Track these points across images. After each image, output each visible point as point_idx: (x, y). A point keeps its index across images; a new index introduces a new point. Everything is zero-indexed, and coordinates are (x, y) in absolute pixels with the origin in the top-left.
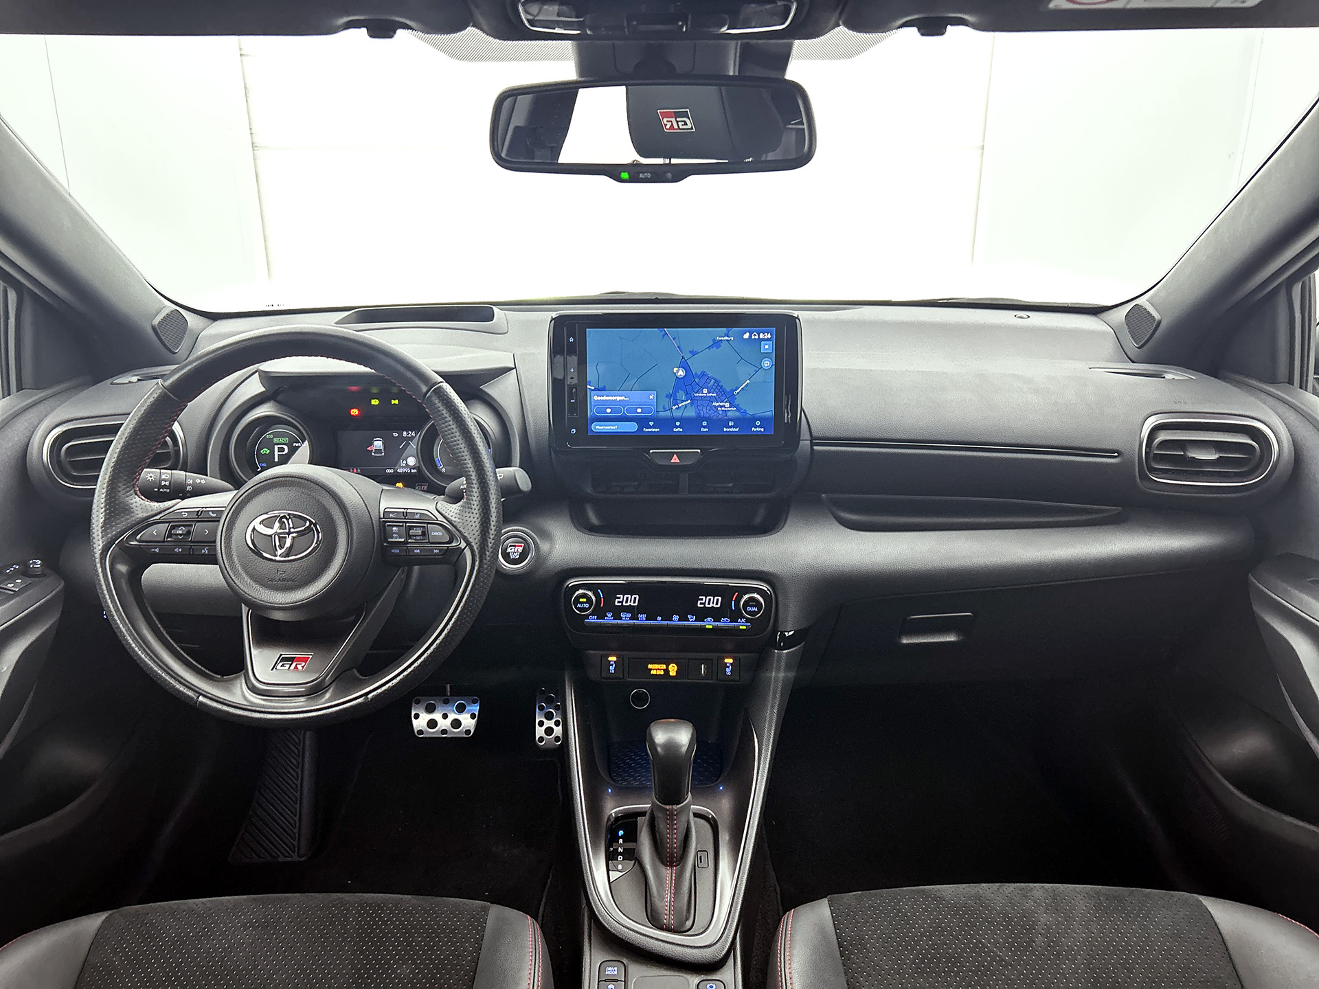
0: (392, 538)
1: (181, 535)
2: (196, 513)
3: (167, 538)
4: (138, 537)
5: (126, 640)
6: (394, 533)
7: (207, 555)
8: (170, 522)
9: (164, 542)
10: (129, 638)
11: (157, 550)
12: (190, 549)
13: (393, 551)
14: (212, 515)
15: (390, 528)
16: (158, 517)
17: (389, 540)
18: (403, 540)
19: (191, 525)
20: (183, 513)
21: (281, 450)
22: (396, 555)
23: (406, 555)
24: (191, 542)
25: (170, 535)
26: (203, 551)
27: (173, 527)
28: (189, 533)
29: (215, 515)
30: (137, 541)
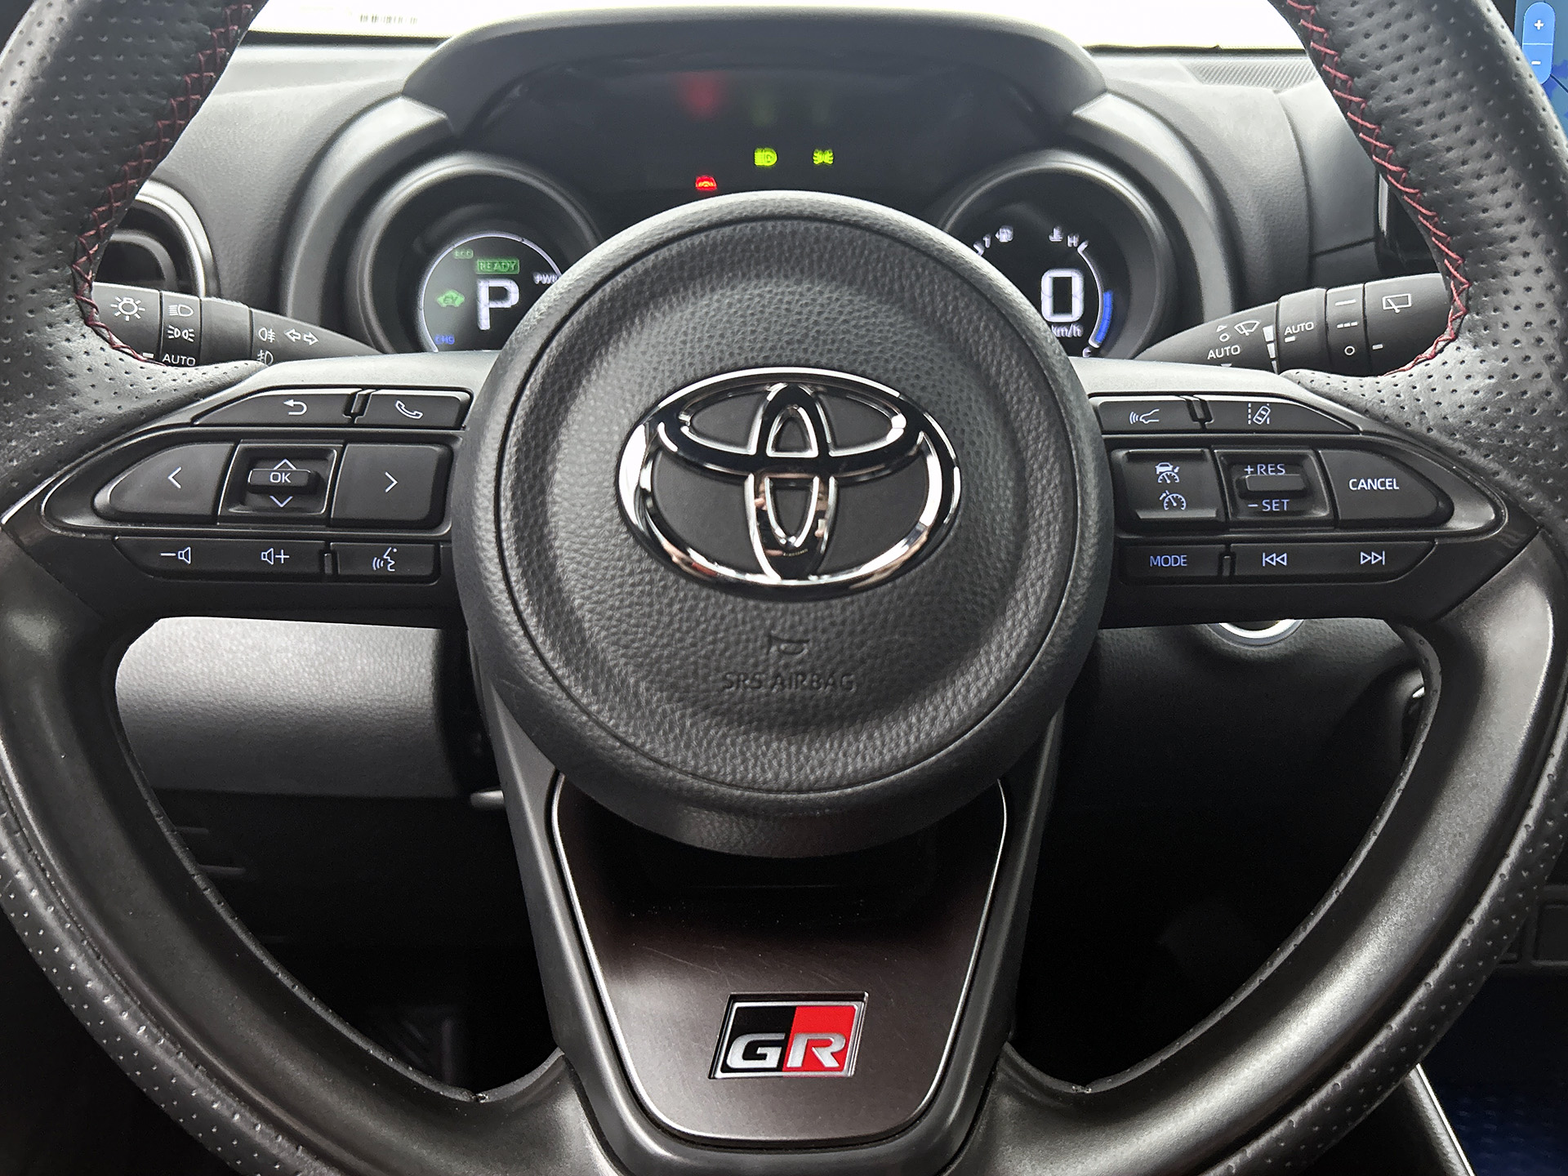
0: (1159, 505)
1: (281, 491)
2: (341, 406)
3: (229, 502)
4: (103, 498)
5: (62, 962)
6: (1164, 487)
7: (390, 578)
8: (235, 438)
9: (212, 519)
10: (72, 952)
11: (185, 556)
12: (321, 553)
13: (1159, 561)
14: (408, 413)
15: (1138, 469)
16: (182, 416)
17: (1143, 515)
18: (1211, 514)
19: (322, 455)
20: (291, 403)
21: (498, 294)
22: (1172, 578)
23: (1218, 579)
24: (327, 521)
25: (239, 491)
26: (377, 564)
27: (253, 459)
28: (314, 487)
29: (416, 415)
30: (96, 512)
